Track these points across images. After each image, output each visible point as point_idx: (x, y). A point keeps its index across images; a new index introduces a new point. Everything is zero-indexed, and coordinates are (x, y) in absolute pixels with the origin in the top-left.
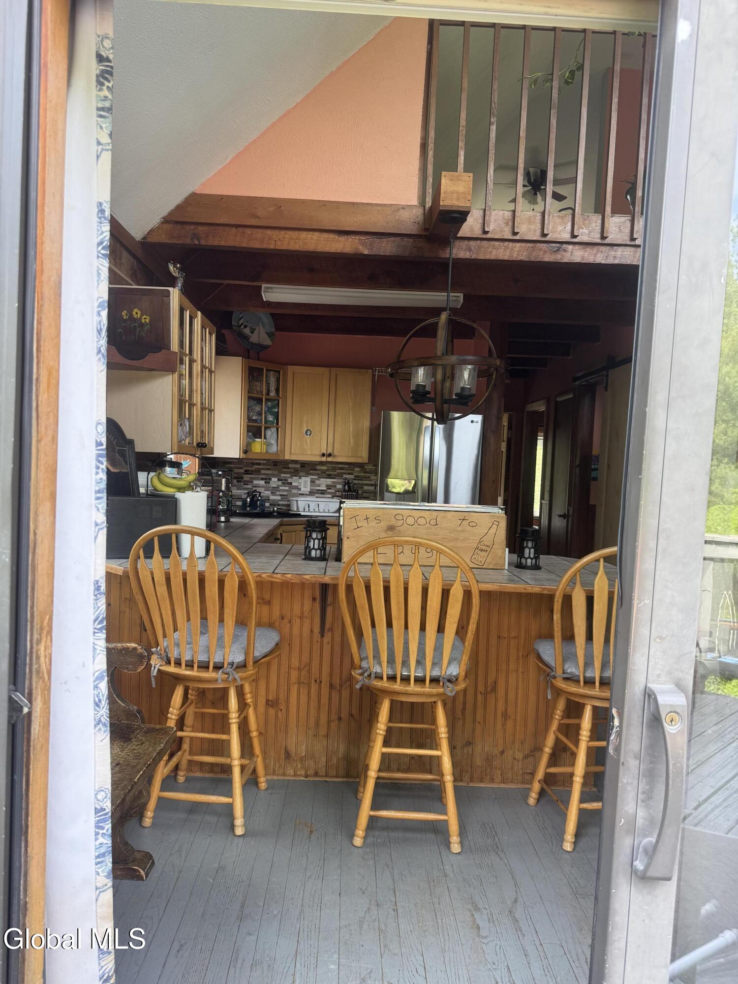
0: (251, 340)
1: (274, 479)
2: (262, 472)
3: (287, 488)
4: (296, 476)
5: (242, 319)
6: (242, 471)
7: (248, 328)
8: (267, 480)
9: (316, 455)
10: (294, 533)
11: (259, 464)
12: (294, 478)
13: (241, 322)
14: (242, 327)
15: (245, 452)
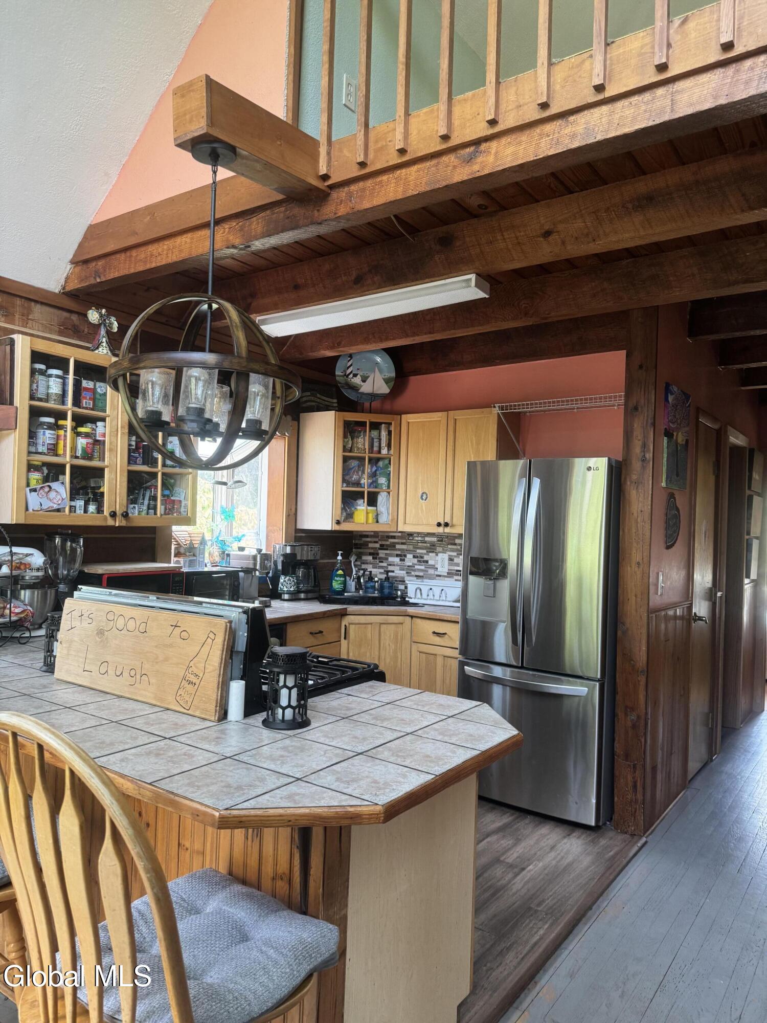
0: (362, 390)
1: (410, 556)
2: (398, 547)
3: (423, 567)
4: (433, 552)
5: (351, 368)
6: (377, 545)
7: (359, 376)
8: (402, 557)
9: (431, 525)
10: (370, 625)
11: (394, 537)
12: (430, 554)
13: (349, 371)
14: (351, 376)
15: (338, 523)
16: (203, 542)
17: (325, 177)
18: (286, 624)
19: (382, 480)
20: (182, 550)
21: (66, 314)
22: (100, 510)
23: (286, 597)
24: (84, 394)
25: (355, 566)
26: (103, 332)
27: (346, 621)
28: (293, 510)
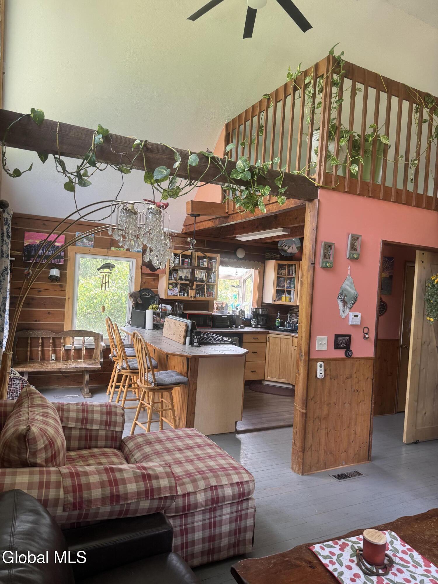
10: (277, 338)
15: (274, 301)
16: (227, 305)
17: (227, 213)
18: (243, 334)
19: (292, 286)
20: (219, 308)
21: (183, 239)
22: (188, 296)
23: (253, 326)
24: (185, 263)
25: (289, 318)
26: (191, 244)
27: (269, 336)
28: (261, 296)
